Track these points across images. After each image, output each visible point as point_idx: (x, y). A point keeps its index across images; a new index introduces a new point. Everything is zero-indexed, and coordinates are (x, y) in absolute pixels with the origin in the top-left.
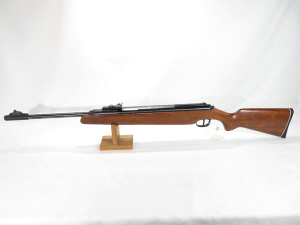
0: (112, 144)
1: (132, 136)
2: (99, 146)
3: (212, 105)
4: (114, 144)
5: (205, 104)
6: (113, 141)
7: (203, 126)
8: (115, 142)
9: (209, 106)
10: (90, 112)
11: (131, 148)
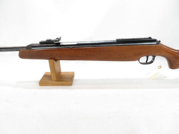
0: (51, 80)
1: (74, 73)
2: (39, 82)
3: (158, 40)
4: (53, 80)
5: (150, 38)
6: (52, 77)
7: (146, 63)
8: (54, 78)
9: (155, 41)
10: (27, 46)
11: (71, 85)
